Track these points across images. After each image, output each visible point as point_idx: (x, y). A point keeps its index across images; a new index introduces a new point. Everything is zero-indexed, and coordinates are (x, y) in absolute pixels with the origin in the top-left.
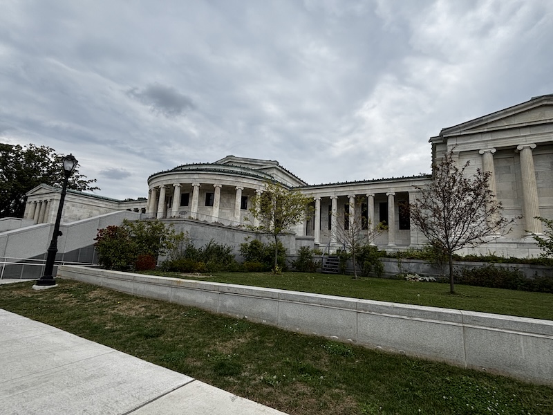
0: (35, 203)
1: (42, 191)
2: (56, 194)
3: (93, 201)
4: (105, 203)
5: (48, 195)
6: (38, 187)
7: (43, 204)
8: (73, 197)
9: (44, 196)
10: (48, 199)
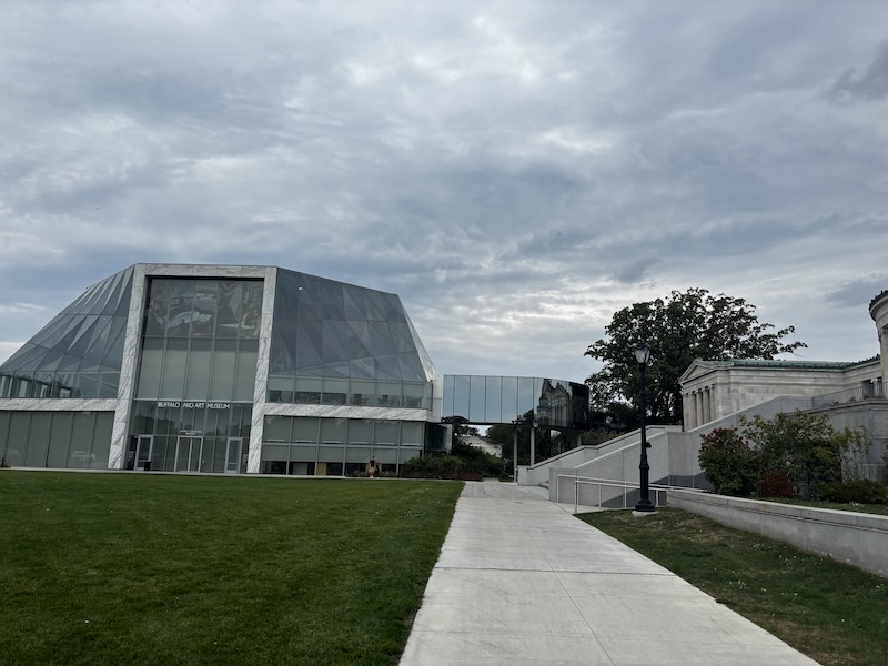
0: (694, 394)
1: (699, 372)
2: (718, 374)
3: (787, 374)
4: (811, 375)
5: (707, 378)
6: (692, 366)
7: (705, 395)
8: (748, 374)
9: (702, 380)
10: (709, 384)
